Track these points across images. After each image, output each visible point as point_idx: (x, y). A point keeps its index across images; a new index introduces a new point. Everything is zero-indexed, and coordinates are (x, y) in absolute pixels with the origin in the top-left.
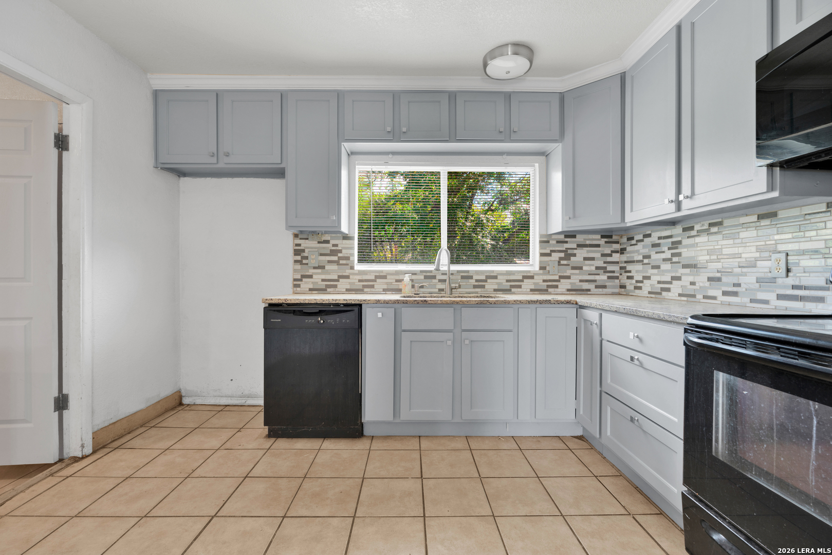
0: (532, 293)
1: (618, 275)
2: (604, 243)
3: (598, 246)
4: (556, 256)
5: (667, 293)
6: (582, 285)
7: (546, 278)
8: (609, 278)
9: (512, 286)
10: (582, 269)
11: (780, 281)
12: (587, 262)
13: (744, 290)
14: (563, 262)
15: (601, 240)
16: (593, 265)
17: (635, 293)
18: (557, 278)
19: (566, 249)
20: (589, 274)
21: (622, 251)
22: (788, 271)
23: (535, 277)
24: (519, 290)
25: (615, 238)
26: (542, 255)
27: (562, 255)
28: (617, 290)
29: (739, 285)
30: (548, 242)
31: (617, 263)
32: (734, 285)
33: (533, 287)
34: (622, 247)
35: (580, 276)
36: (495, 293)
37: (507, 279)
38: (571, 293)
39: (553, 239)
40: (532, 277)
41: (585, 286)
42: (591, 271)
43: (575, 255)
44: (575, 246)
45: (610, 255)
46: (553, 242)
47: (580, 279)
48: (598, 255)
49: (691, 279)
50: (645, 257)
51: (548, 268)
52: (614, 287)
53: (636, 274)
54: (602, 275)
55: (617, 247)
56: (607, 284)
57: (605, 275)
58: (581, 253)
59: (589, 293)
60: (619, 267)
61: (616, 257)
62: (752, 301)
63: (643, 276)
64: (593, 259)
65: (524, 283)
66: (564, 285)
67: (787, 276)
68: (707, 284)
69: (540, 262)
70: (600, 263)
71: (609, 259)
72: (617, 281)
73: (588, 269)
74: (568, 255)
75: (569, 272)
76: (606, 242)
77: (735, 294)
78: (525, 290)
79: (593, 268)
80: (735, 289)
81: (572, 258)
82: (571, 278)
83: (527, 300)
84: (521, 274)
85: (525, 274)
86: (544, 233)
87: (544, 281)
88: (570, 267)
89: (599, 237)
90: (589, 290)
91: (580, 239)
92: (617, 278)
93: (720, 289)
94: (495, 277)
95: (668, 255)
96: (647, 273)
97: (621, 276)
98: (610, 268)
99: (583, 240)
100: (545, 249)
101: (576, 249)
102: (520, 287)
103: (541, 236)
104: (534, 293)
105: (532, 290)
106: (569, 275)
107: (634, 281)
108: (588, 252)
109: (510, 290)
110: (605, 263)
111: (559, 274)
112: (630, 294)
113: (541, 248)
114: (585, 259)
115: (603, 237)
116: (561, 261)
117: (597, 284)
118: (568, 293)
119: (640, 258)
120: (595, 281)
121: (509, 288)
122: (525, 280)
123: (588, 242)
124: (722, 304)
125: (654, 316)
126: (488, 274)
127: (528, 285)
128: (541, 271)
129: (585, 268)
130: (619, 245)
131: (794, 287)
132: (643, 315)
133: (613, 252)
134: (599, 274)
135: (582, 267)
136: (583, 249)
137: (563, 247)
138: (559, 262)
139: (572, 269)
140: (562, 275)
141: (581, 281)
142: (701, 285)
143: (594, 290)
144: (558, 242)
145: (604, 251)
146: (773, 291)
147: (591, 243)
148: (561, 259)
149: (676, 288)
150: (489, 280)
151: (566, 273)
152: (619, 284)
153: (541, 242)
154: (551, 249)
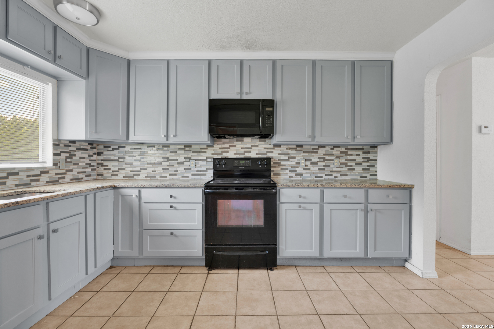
0: (47, 184)
1: (96, 168)
2: (89, 148)
3: (86, 150)
4: (64, 156)
5: (138, 176)
6: (79, 176)
7: (57, 172)
8: (92, 170)
9: (32, 181)
10: (79, 165)
11: (192, 169)
12: (82, 160)
13: (179, 173)
14: (68, 160)
15: (88, 146)
16: (84, 162)
17: (112, 177)
18: (64, 171)
19: (70, 151)
20: (83, 168)
21: (99, 154)
22: (195, 166)
23: (50, 172)
24: (38, 183)
25: (94, 145)
26: (55, 154)
27: (67, 155)
28: (95, 177)
29: (177, 171)
30: (58, 145)
31: (95, 160)
32: (175, 171)
33: (48, 180)
34: (98, 151)
35: (78, 170)
36: (16, 188)
37: (27, 174)
38: (73, 181)
39: (62, 143)
40: (47, 172)
41: (81, 176)
42: (83, 166)
43: (75, 155)
44: (74, 149)
45: (92, 156)
46: (62, 145)
47: (78, 171)
48: (86, 156)
49: (153, 169)
50: (119, 158)
51: (58, 165)
52: (94, 175)
53: (113, 167)
54: (89, 168)
55: (95, 151)
56: (91, 174)
57: (90, 168)
58: (79, 154)
59: (82, 180)
60: (96, 163)
61: (95, 157)
62: (182, 177)
63: (119, 168)
64: (84, 158)
65: (42, 177)
66: (69, 176)
67: (195, 167)
68: (162, 171)
69: (54, 160)
70: (87, 161)
71: (92, 158)
72: (95, 171)
73: (82, 165)
74: (71, 156)
75: (72, 167)
76: (91, 148)
77: (176, 175)
78: (42, 183)
79: (84, 164)
80: (175, 173)
81: (74, 158)
82: (73, 171)
83: (92, 189)
84: (40, 170)
85: (43, 170)
86: (56, 138)
87: (56, 174)
88: (72, 163)
89: (87, 144)
90: (82, 178)
91: (77, 144)
92: (95, 169)
93: (169, 173)
94: (17, 174)
95: (138, 158)
96: (123, 166)
97: (98, 168)
98: (92, 164)
99: (79, 145)
100: (57, 150)
101: (75, 151)
102: (38, 180)
103: (54, 140)
104: (49, 184)
105: (47, 182)
106: (71, 169)
107: (111, 171)
108: (82, 153)
109: (30, 184)
110: (90, 160)
111: (66, 169)
112: (107, 178)
113: (54, 149)
114: (81, 158)
115: (89, 144)
116: (67, 160)
117: (87, 174)
118: (71, 181)
119: (117, 158)
120: (85, 172)
121: (29, 182)
122: (42, 175)
123: (82, 147)
124: (170, 179)
125: (185, 186)
126: (9, 171)
127: (44, 178)
128: (54, 167)
129: (80, 164)
130: (96, 150)
131: (197, 171)
132: (178, 186)
133: (94, 154)
134: (87, 168)
135: (79, 163)
136: (79, 152)
137: (68, 149)
138: (66, 160)
139: (73, 165)
140: (68, 169)
141: (78, 173)
142: (159, 171)
143: (85, 178)
144: (65, 146)
145: (89, 153)
146: (190, 173)
147: (83, 148)
148: (67, 158)
149: (143, 174)
150: (10, 177)
151: (70, 167)
152: (96, 173)
153: (54, 145)
154: (61, 150)
